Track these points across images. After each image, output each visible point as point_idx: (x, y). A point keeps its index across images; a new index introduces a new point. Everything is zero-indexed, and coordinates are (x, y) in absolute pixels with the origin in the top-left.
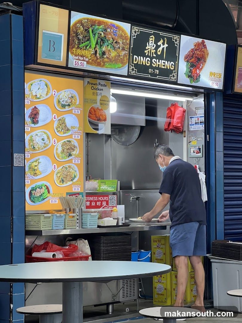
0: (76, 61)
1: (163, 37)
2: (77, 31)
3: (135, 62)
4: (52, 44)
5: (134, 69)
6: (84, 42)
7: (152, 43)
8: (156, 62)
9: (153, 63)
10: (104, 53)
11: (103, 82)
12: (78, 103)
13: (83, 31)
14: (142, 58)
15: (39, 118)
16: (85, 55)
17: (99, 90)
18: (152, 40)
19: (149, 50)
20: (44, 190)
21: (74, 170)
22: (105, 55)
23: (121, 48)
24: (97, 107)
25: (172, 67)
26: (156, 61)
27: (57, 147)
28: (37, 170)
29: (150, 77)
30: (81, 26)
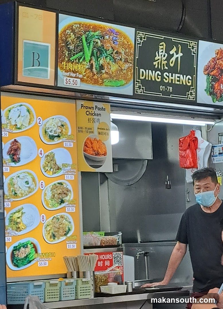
0: (67, 78)
1: (176, 44)
2: (66, 39)
3: (141, 78)
4: (36, 57)
5: (141, 87)
6: (77, 54)
7: (163, 52)
8: (168, 77)
9: (165, 78)
10: (102, 67)
11: (100, 105)
12: (69, 133)
13: (74, 39)
14: (150, 71)
15: (21, 154)
16: (78, 71)
17: (96, 115)
18: (162, 48)
19: (160, 61)
20: (29, 249)
21: (68, 221)
22: (103, 70)
23: (123, 60)
24: (94, 138)
25: (189, 83)
26: (168, 75)
27: (45, 192)
28: (20, 223)
29: (161, 96)
30: (72, 33)
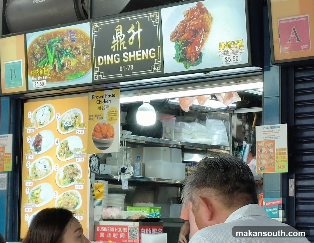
0: (35, 82)
2: (33, 51)
3: (100, 64)
5: (100, 73)
6: (42, 60)
7: (120, 34)
9: (124, 58)
10: (63, 65)
11: (110, 92)
12: (82, 122)
13: (39, 49)
14: (108, 56)
16: (44, 73)
17: (106, 102)
18: (118, 31)
19: (117, 43)
21: (76, 197)
22: (64, 67)
23: (81, 53)
24: (103, 123)
25: (153, 55)
26: (127, 54)
27: (59, 172)
28: (38, 198)
29: (121, 76)
30: (38, 45)
